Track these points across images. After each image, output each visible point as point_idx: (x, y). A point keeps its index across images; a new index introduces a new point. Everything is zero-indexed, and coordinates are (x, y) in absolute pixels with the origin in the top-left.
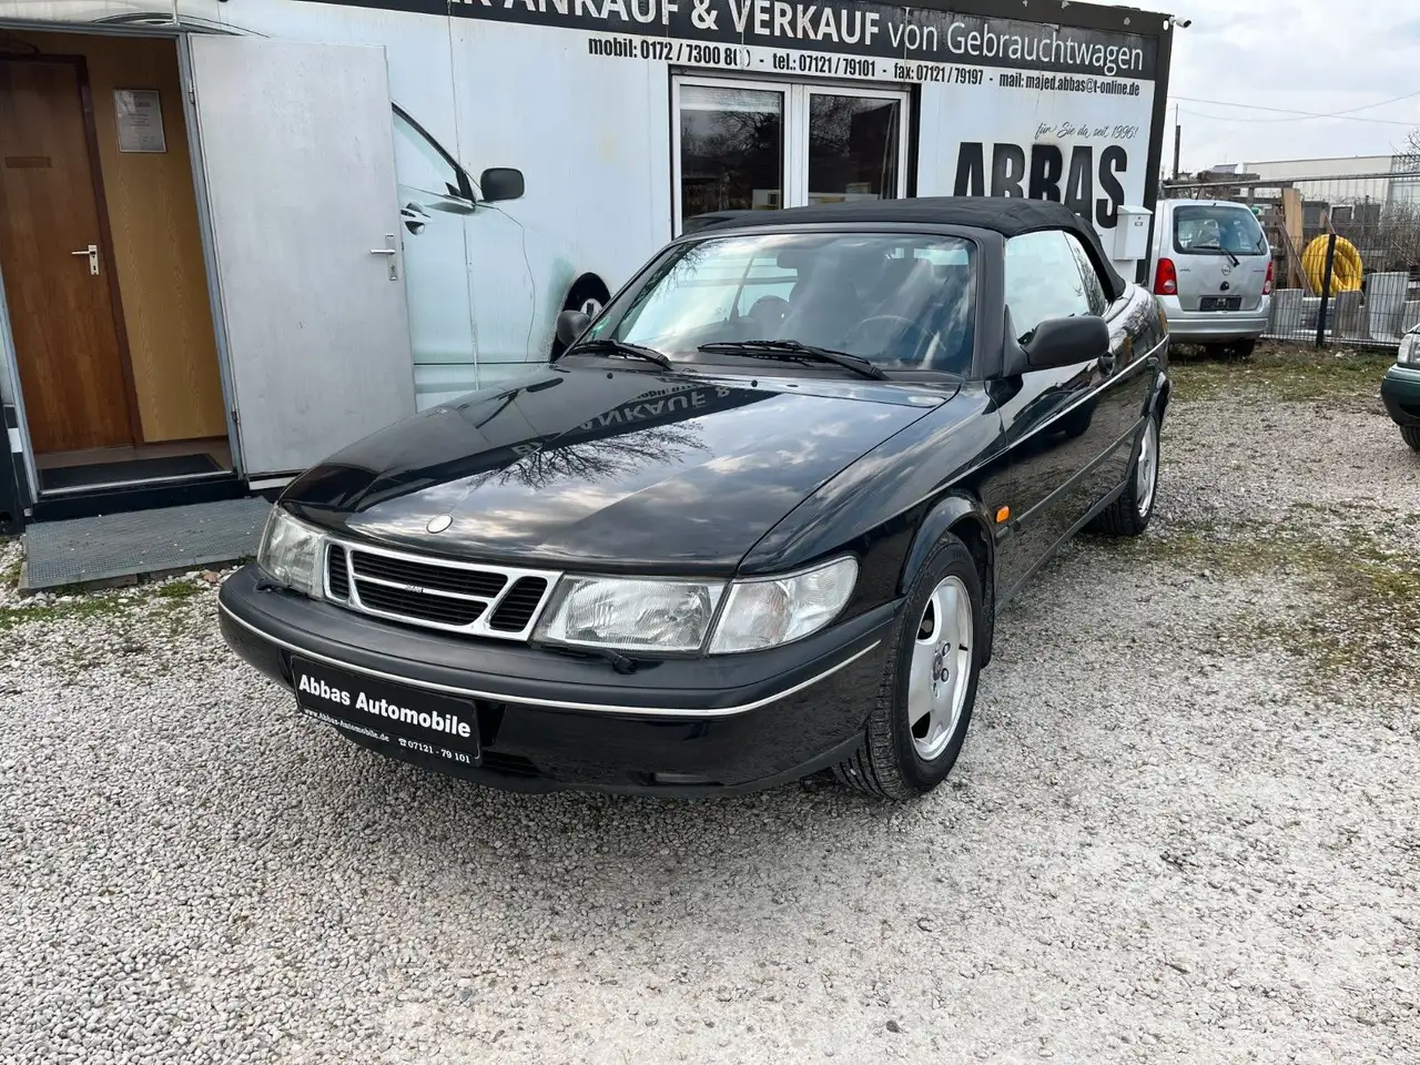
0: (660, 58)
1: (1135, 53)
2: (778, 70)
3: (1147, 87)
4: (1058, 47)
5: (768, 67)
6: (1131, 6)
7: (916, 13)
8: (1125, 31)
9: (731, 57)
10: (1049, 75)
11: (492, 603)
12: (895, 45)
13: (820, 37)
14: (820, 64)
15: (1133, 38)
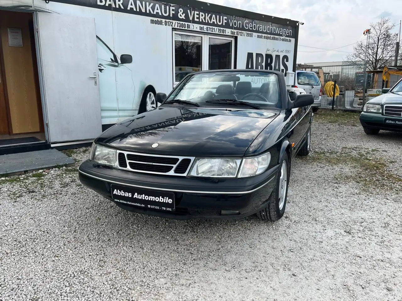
0: (170, 26)
1: (290, 31)
2: (201, 31)
3: (293, 40)
4: (271, 28)
5: (198, 30)
6: (289, 19)
7: (236, 18)
8: (287, 25)
9: (189, 27)
10: (269, 36)
11: (175, 166)
12: (231, 26)
13: (212, 22)
14: (212, 30)
15: (289, 27)
